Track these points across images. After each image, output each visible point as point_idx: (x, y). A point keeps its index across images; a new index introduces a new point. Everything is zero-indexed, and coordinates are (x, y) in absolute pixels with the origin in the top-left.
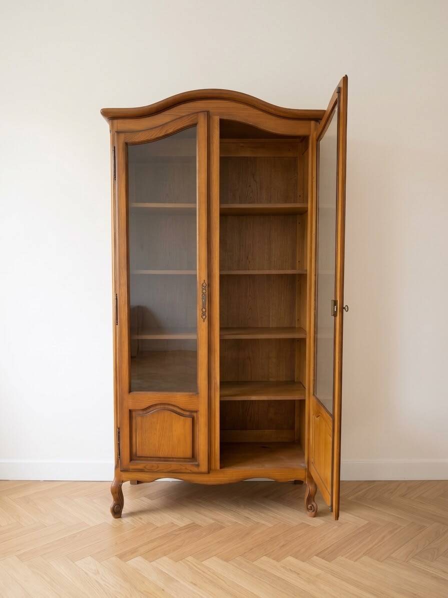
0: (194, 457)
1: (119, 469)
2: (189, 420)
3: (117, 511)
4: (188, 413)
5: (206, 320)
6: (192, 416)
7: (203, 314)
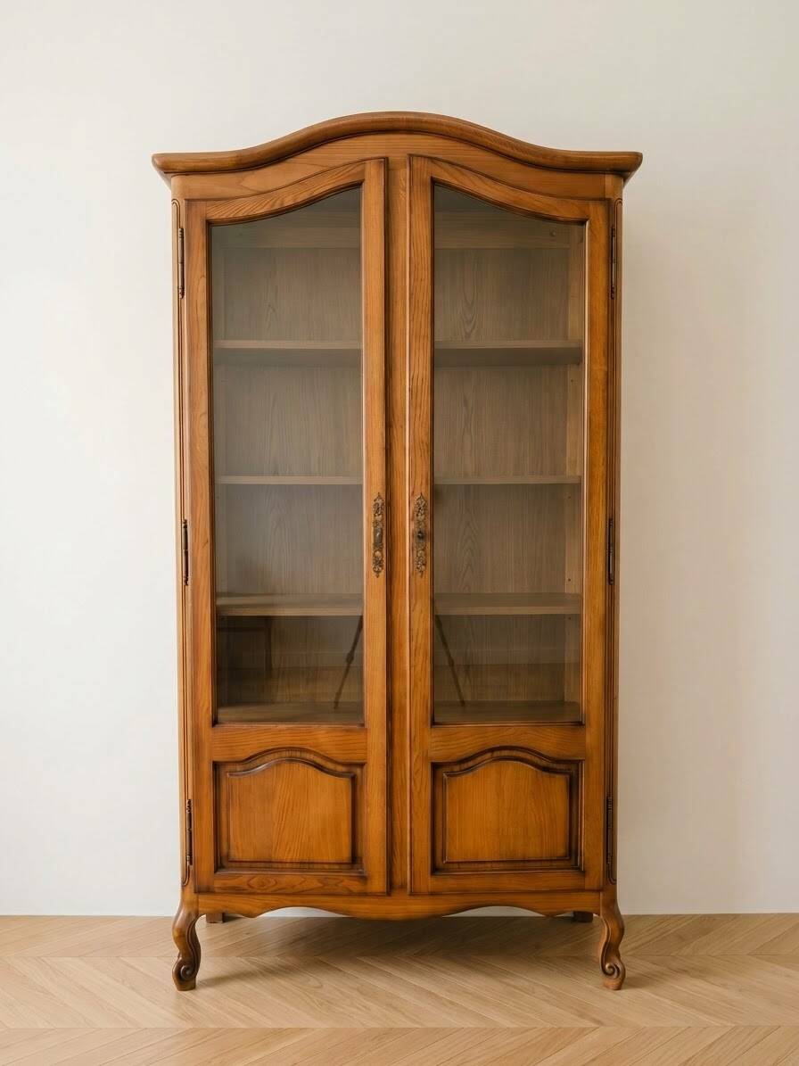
0: (355, 859)
1: (190, 888)
2: (344, 783)
3: (186, 976)
4: (340, 769)
5: (383, 574)
6: (352, 773)
7: (378, 562)
